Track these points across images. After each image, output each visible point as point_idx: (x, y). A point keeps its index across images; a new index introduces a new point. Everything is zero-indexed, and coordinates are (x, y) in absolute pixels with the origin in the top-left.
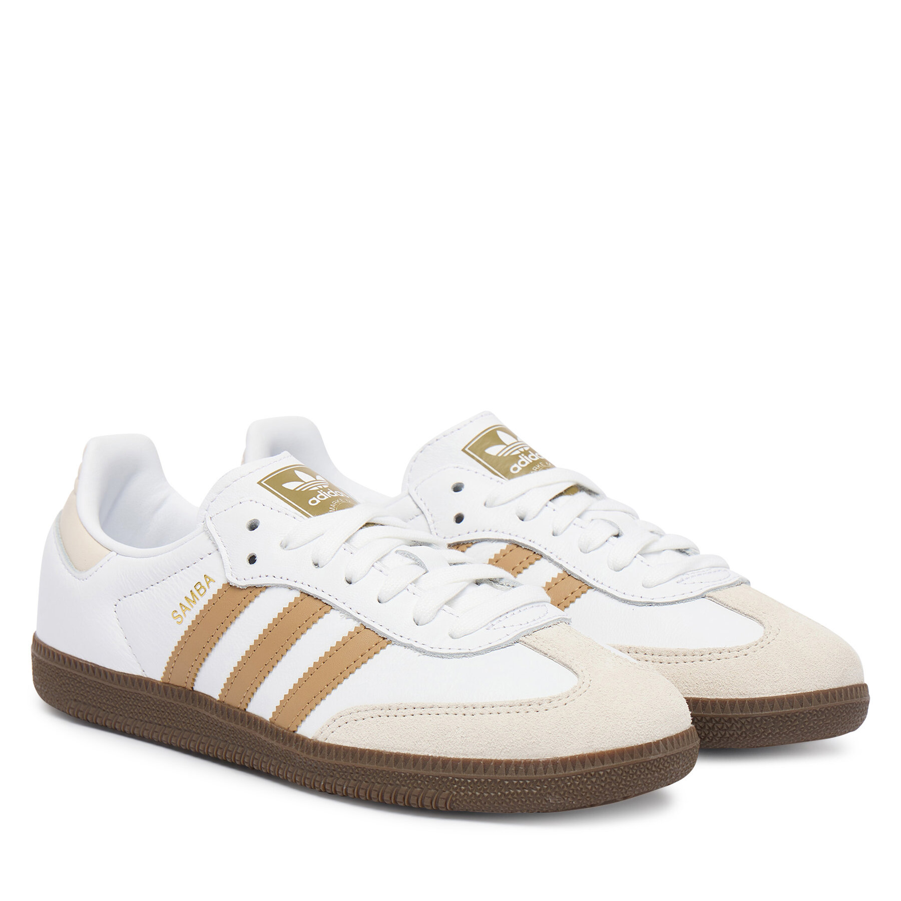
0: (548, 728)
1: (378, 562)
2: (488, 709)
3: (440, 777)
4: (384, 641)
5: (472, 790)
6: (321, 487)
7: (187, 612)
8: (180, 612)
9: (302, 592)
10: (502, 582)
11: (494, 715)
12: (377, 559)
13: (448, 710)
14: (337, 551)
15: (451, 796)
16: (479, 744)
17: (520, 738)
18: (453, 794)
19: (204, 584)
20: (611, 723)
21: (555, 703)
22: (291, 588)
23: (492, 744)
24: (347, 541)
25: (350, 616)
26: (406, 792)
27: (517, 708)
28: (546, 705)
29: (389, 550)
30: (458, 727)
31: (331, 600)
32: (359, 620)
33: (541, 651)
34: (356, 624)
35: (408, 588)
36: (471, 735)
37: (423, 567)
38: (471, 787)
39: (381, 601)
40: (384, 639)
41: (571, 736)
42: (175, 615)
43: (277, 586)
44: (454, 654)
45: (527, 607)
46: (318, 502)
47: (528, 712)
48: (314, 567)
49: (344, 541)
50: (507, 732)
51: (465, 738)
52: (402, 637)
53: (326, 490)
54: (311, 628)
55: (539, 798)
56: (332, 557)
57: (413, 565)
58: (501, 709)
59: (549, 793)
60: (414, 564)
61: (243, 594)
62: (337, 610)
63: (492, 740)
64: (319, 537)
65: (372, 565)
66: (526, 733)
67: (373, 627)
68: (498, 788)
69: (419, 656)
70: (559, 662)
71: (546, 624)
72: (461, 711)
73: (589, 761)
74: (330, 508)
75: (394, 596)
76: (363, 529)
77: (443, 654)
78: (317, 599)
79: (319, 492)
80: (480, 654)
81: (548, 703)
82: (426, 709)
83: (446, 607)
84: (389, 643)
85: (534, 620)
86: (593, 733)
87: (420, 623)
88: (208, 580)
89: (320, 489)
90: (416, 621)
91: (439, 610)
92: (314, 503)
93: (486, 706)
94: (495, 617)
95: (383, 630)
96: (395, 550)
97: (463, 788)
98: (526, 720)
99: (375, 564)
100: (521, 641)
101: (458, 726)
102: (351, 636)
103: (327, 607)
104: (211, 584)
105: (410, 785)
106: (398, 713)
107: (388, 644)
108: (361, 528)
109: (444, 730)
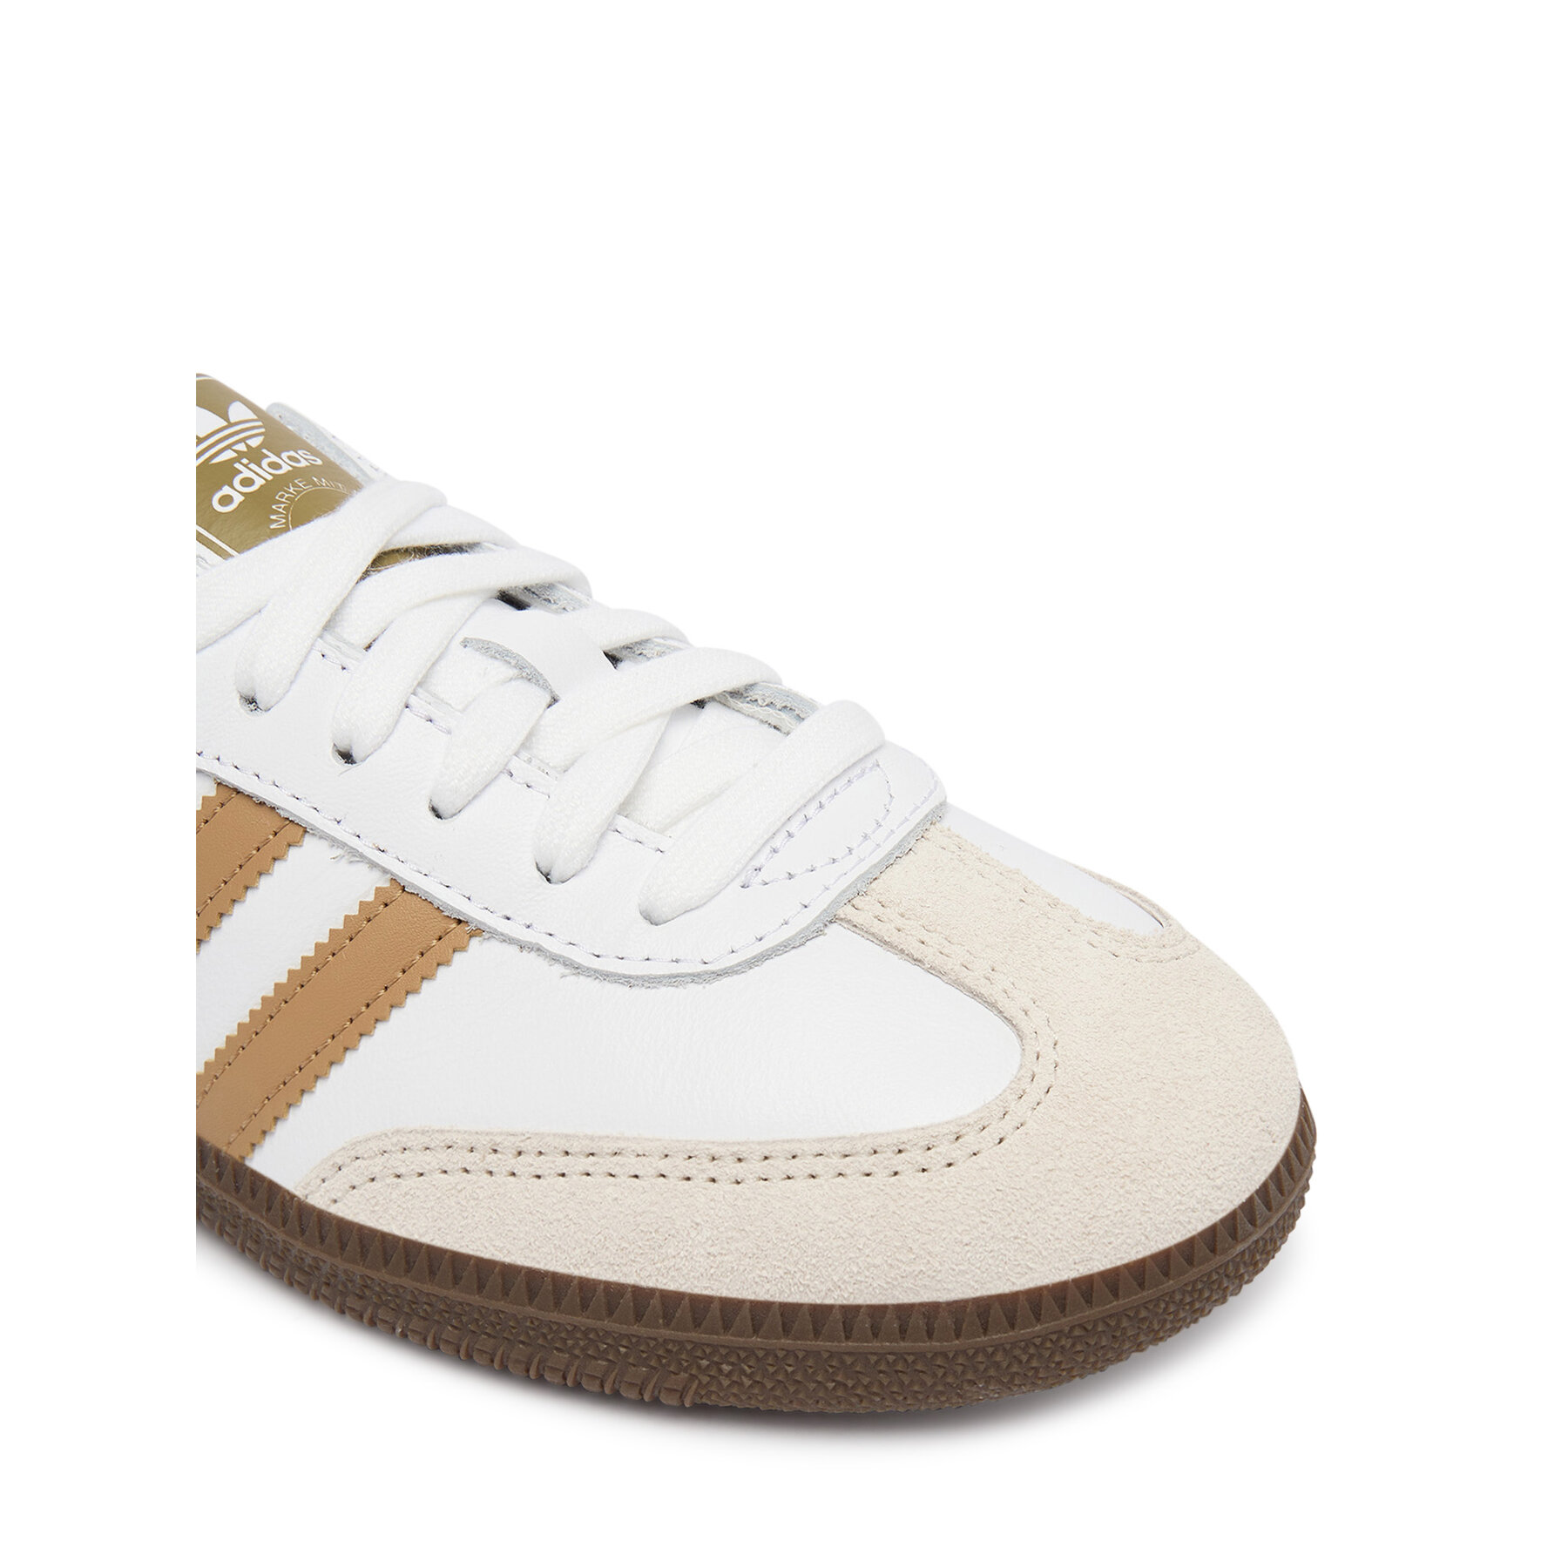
0: (960, 1228)
1: (420, 690)
2: (781, 1165)
3: (661, 1340)
4: (461, 928)
5: (752, 1373)
6: (242, 447)
9: (219, 784)
10: (753, 695)
11: (800, 1184)
12: (415, 684)
13: (663, 1165)
14: (302, 664)
15: (694, 1386)
16: (760, 1276)
17: (878, 1261)
18: (700, 1382)
20: (1139, 1195)
21: (971, 1140)
23: (798, 1275)
24: (328, 626)
25: (356, 856)
26: (567, 1366)
27: (867, 1163)
28: (945, 1150)
29: (446, 643)
30: (697, 1224)
31: (300, 811)
32: (385, 871)
33: (902, 951)
34: (375, 881)
35: (511, 767)
36: (737, 1249)
37: (545, 686)
38: (750, 1367)
39: (441, 812)
40: (459, 922)
41: (1030, 1247)
44: (663, 976)
45: (838, 785)
46: (238, 499)
47: (896, 1173)
48: (242, 710)
49: (319, 627)
50: (840, 1242)
51: (719, 1258)
52: (508, 919)
53: (255, 456)
54: (257, 888)
55: (942, 1393)
56: (292, 683)
57: (513, 683)
58: (818, 1166)
59: (969, 1381)
60: (517, 678)
62: (321, 838)
63: (796, 1263)
64: (248, 619)
65: (403, 705)
66: (898, 1244)
67: (427, 892)
68: (827, 1371)
69: (563, 976)
70: (958, 984)
71: (899, 846)
72: (703, 1171)
73: (1078, 1295)
74: (273, 517)
75: (475, 797)
76: (368, 580)
77: (630, 977)
78: (262, 804)
79: (237, 466)
80: (736, 972)
81: (952, 1143)
82: (601, 1161)
83: (621, 822)
84: (478, 932)
85: (866, 837)
86: (1089, 1234)
87: (554, 876)
89: (241, 454)
90: (543, 870)
91: (603, 835)
92: (227, 505)
93: (773, 1154)
94: (761, 842)
95: (453, 901)
96: (460, 637)
97: (726, 1368)
98: (895, 1201)
99: (413, 700)
100: (841, 920)
101: (698, 1221)
102: (368, 914)
103: (288, 831)
105: (577, 1352)
106: (519, 1165)
107: (471, 937)
108: (366, 574)
109: (656, 1231)
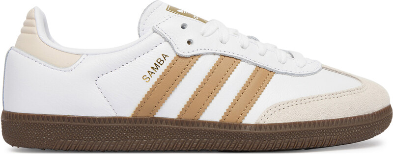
4: (271, 73)
7: (153, 75)
8: (148, 76)
9: (221, 55)
19: (163, 59)
22: (214, 54)
31: (239, 57)
34: (255, 66)
42: (145, 77)
43: (207, 54)
61: (188, 60)
62: (244, 61)
67: (264, 67)
78: (231, 57)
84: (275, 73)
88: (165, 56)
102: (255, 72)
103: (238, 60)
104: (166, 58)
